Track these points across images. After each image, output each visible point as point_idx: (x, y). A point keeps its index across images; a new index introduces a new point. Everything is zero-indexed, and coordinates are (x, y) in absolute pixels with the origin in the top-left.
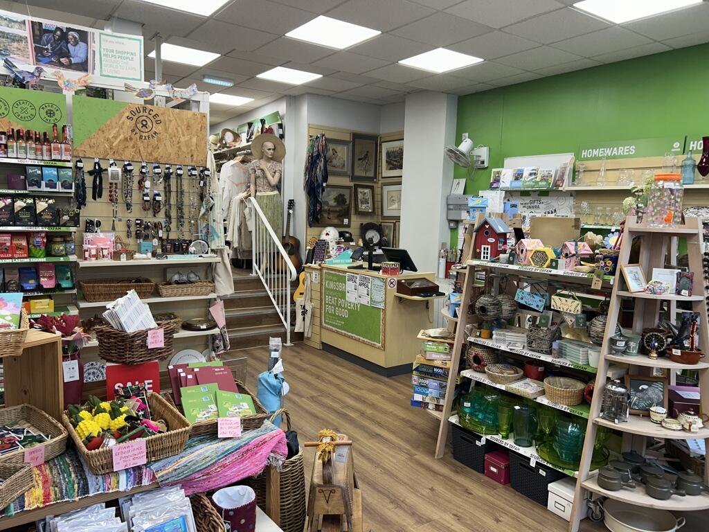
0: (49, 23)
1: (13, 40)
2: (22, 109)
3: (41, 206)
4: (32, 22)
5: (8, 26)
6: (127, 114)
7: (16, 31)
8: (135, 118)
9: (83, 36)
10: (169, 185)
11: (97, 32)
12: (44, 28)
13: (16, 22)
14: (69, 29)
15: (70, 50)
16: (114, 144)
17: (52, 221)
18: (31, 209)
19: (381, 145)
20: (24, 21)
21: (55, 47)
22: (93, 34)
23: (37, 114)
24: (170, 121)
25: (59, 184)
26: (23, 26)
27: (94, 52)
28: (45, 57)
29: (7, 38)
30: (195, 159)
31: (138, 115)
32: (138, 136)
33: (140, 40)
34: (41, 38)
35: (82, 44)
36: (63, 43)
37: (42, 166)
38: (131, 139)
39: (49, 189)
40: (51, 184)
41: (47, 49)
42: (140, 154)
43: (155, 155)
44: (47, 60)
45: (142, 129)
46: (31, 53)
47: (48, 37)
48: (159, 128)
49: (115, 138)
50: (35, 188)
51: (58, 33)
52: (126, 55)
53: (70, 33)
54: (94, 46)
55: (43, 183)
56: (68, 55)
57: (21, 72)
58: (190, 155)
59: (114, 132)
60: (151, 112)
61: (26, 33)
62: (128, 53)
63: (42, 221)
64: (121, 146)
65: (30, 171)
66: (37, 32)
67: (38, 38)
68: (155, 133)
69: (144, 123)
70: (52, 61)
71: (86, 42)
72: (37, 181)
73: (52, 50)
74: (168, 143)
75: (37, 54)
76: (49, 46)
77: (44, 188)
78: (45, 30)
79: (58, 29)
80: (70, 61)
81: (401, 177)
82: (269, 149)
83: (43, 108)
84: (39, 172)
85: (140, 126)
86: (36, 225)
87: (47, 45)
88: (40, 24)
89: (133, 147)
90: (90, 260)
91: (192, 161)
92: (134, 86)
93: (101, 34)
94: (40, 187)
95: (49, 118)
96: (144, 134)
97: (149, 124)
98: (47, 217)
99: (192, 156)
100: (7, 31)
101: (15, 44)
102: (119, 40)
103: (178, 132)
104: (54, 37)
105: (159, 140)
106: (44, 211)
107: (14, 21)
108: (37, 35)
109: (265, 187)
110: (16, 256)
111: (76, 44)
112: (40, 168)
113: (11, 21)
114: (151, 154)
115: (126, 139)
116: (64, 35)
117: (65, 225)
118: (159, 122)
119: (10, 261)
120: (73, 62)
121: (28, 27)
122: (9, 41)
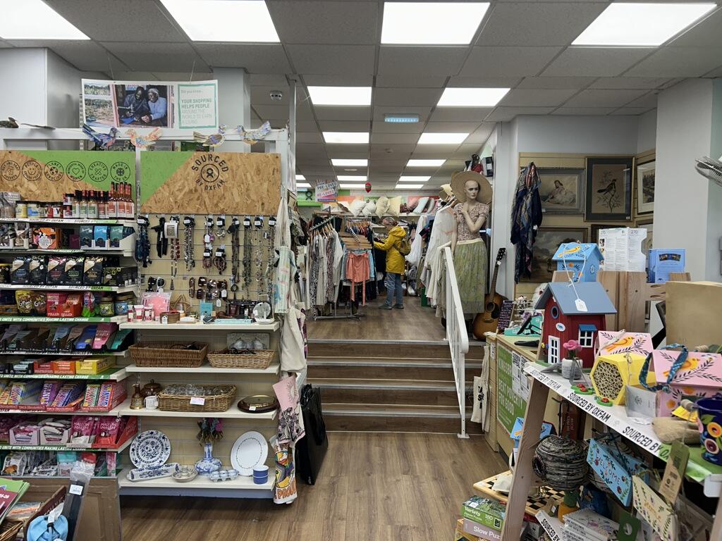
0: (131, 84)
1: (99, 106)
2: (96, 170)
3: (90, 264)
4: (116, 85)
5: (94, 94)
6: (193, 164)
7: (102, 97)
8: (200, 167)
9: (163, 91)
10: (237, 239)
11: (175, 84)
12: (126, 89)
13: (102, 88)
14: (150, 87)
15: (150, 107)
16: (179, 198)
17: (96, 280)
18: (79, 267)
19: (636, 169)
20: (109, 86)
21: (137, 107)
22: (172, 87)
23: (109, 174)
24: (238, 167)
25: (107, 242)
26: (108, 91)
27: (173, 105)
28: (127, 117)
29: (93, 104)
30: (266, 208)
31: (203, 164)
32: (203, 186)
33: (214, 85)
34: (124, 100)
35: (161, 100)
36: (144, 101)
37: (94, 225)
38: (196, 190)
39: (99, 248)
40: (100, 243)
41: (130, 109)
42: (205, 206)
43: (221, 206)
44: (130, 120)
45: (207, 179)
46: (115, 116)
47: (130, 98)
48: (224, 176)
49: (180, 190)
50: (86, 247)
51: (140, 92)
52: (202, 103)
53: (151, 90)
54: (173, 99)
55: (93, 242)
56: (148, 113)
57: (99, 135)
58: (260, 203)
59: (179, 185)
60: (217, 159)
61: (110, 97)
62: (204, 100)
63: (87, 280)
64: (187, 199)
65: (83, 230)
66: (121, 95)
67: (121, 100)
68: (222, 182)
69: (210, 172)
70: (134, 121)
71: (166, 97)
72: (88, 240)
73: (134, 110)
74: (235, 191)
75: (120, 116)
76: (131, 107)
77: (94, 247)
78: (127, 91)
79: (139, 88)
80: (151, 118)
81: (652, 212)
82: (471, 189)
83: (114, 168)
84: (91, 231)
85: (205, 175)
86: (82, 284)
87: (130, 105)
88: (123, 86)
89: (198, 199)
90: (135, 322)
91: (263, 210)
92: (203, 134)
93: (179, 85)
94: (90, 246)
95: (119, 177)
96: (209, 184)
97: (215, 172)
98: (93, 276)
99: (263, 204)
100: (92, 99)
101: (101, 110)
102: (196, 88)
103: (246, 178)
104: (136, 97)
105: (225, 189)
106: (90, 270)
107: (99, 88)
108: (121, 98)
109: (466, 235)
110: (63, 315)
111: (156, 100)
112: (92, 227)
113: (97, 88)
114: (216, 205)
115: (191, 191)
116: (144, 94)
117: (107, 284)
118: (225, 169)
119: (56, 320)
120: (153, 119)
121: (112, 90)
122: (95, 107)
